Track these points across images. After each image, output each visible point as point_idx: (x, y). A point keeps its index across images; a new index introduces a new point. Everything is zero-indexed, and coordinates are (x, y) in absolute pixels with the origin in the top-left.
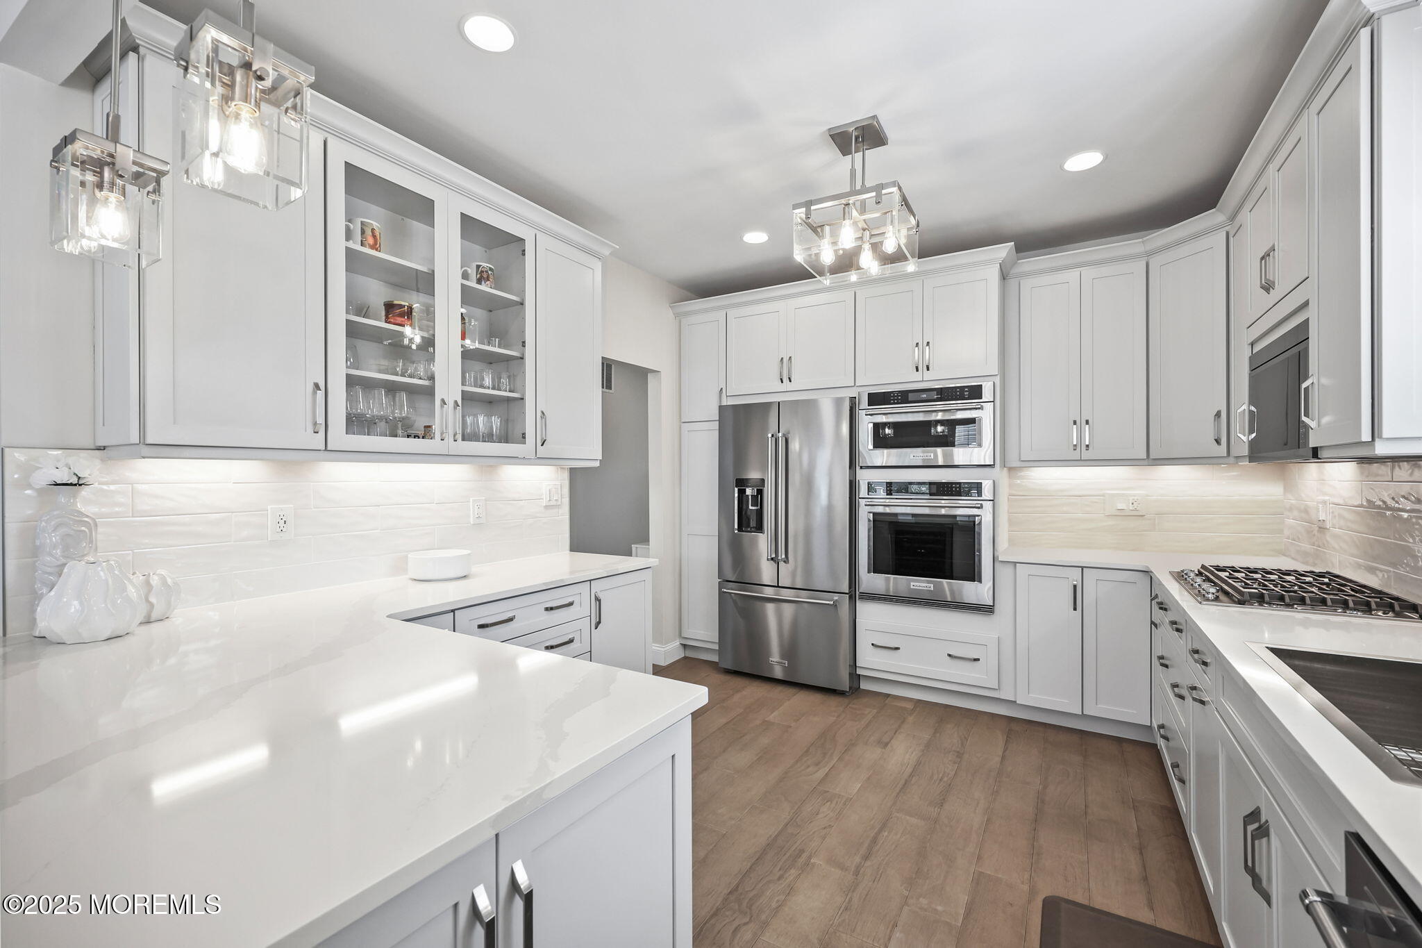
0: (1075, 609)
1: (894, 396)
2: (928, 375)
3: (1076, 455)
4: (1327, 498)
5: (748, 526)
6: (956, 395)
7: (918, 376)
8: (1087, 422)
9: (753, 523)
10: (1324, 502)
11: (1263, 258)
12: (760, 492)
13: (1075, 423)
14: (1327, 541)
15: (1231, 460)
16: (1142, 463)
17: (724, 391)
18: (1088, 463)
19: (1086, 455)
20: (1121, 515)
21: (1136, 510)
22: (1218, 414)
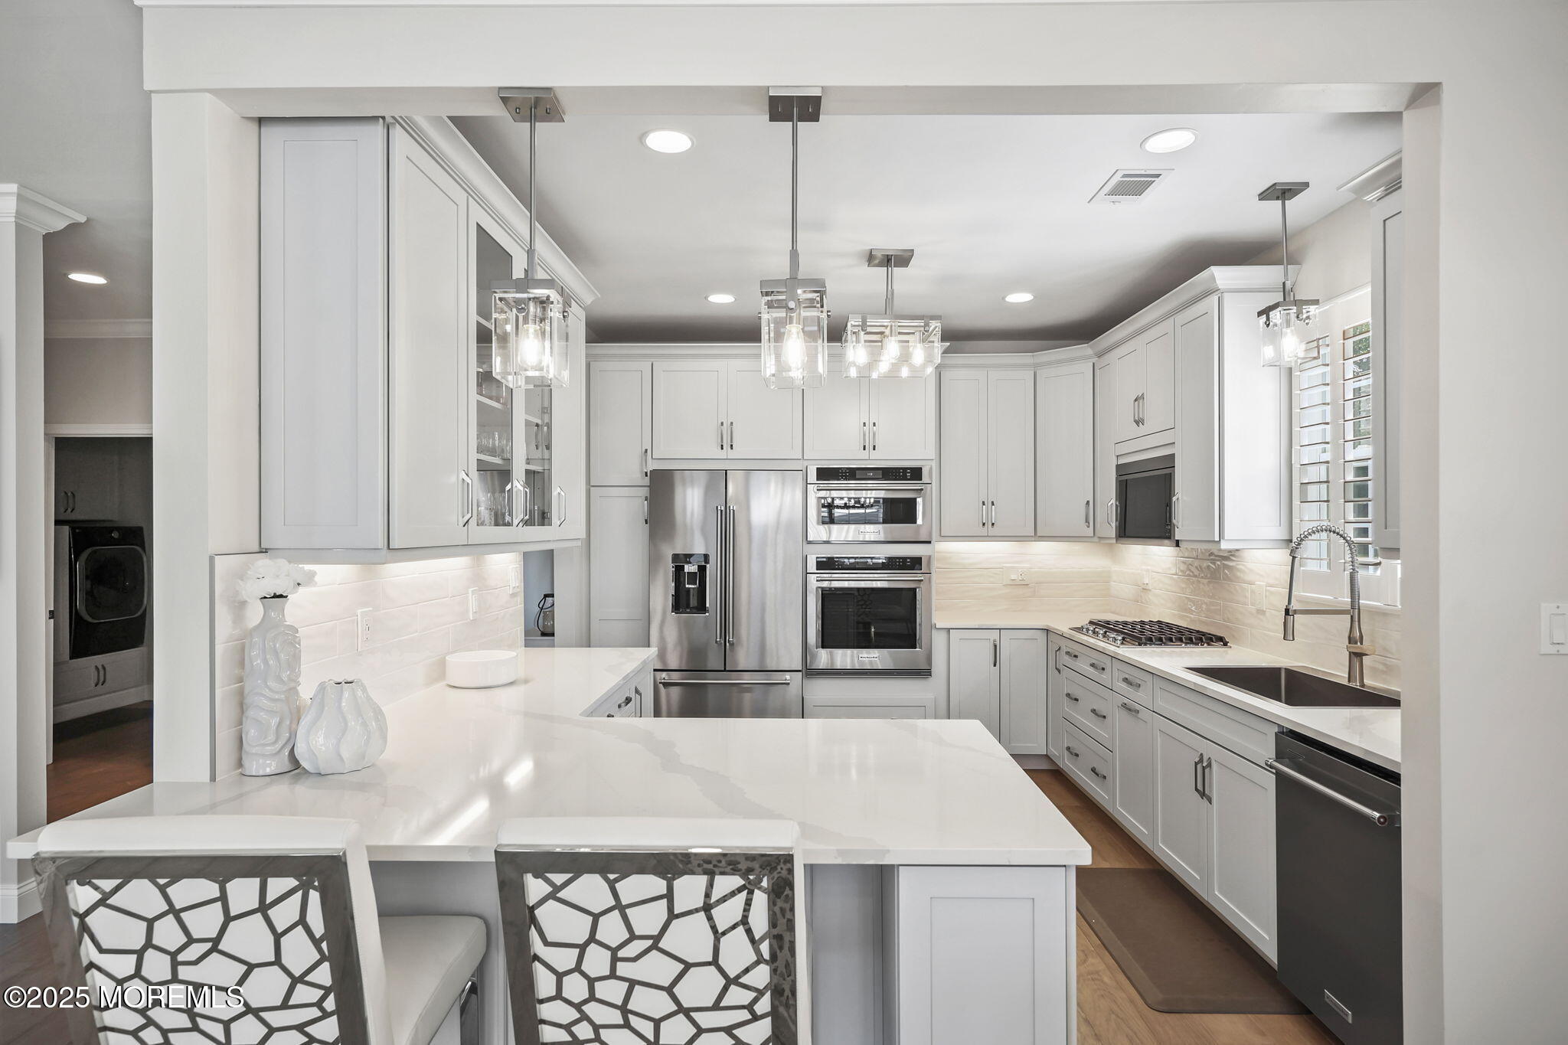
0: (995, 665)
1: (842, 473)
2: (874, 455)
3: (983, 531)
4: (1149, 568)
5: (688, 606)
6: (900, 476)
7: (864, 455)
8: (993, 504)
9: (693, 602)
10: (1148, 570)
11: (1136, 400)
12: (702, 569)
13: (984, 503)
14: (1149, 599)
15: (1096, 539)
16: (1030, 539)
17: (649, 452)
18: (993, 539)
19: (992, 531)
20: (1014, 584)
21: (1023, 580)
22: (1088, 502)
